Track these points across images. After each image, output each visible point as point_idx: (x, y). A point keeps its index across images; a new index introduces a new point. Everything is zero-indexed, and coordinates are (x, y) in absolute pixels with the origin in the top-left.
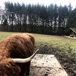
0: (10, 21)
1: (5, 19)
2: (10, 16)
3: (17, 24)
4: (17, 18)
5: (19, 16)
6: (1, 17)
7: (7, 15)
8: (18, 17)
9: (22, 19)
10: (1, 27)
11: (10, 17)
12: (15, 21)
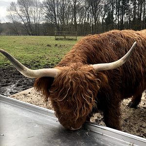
0: (118, 16)
1: (109, 13)
2: (119, 5)
3: (132, 19)
4: (132, 6)
5: (138, 3)
6: (103, 9)
7: (113, 4)
8: (135, 4)
9: (143, 8)
10: (102, 27)
11: (118, 7)
12: (127, 14)
